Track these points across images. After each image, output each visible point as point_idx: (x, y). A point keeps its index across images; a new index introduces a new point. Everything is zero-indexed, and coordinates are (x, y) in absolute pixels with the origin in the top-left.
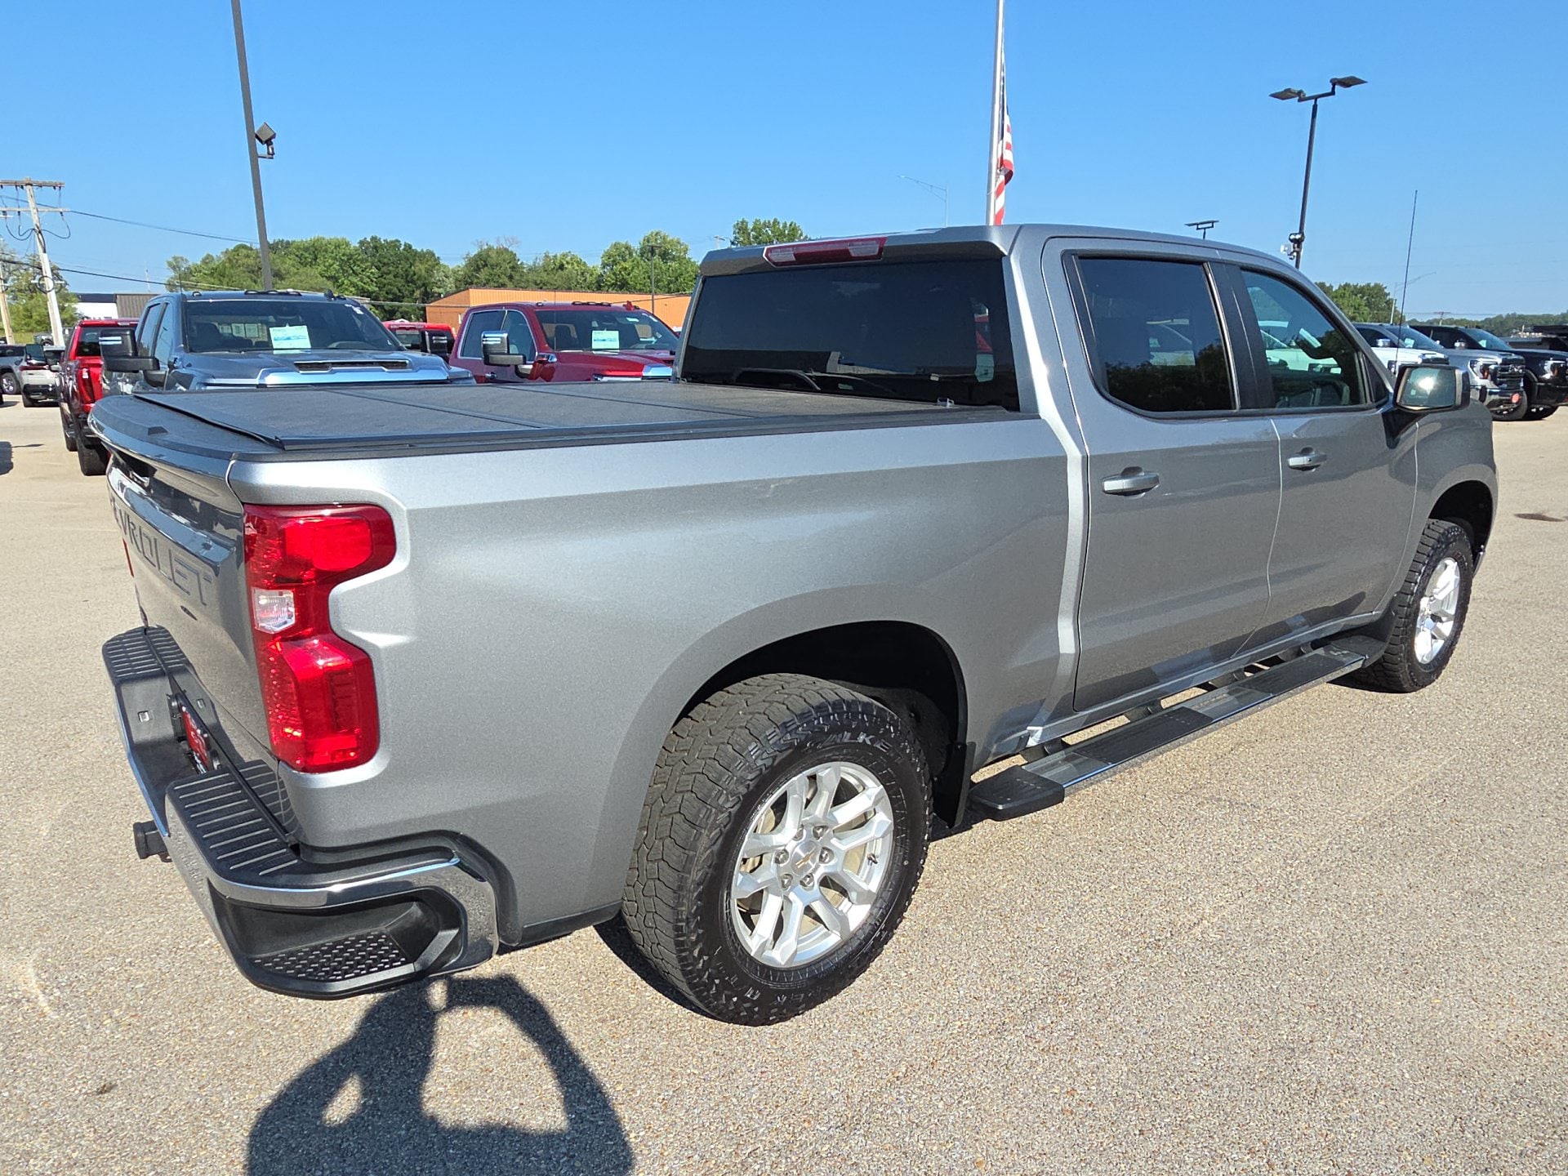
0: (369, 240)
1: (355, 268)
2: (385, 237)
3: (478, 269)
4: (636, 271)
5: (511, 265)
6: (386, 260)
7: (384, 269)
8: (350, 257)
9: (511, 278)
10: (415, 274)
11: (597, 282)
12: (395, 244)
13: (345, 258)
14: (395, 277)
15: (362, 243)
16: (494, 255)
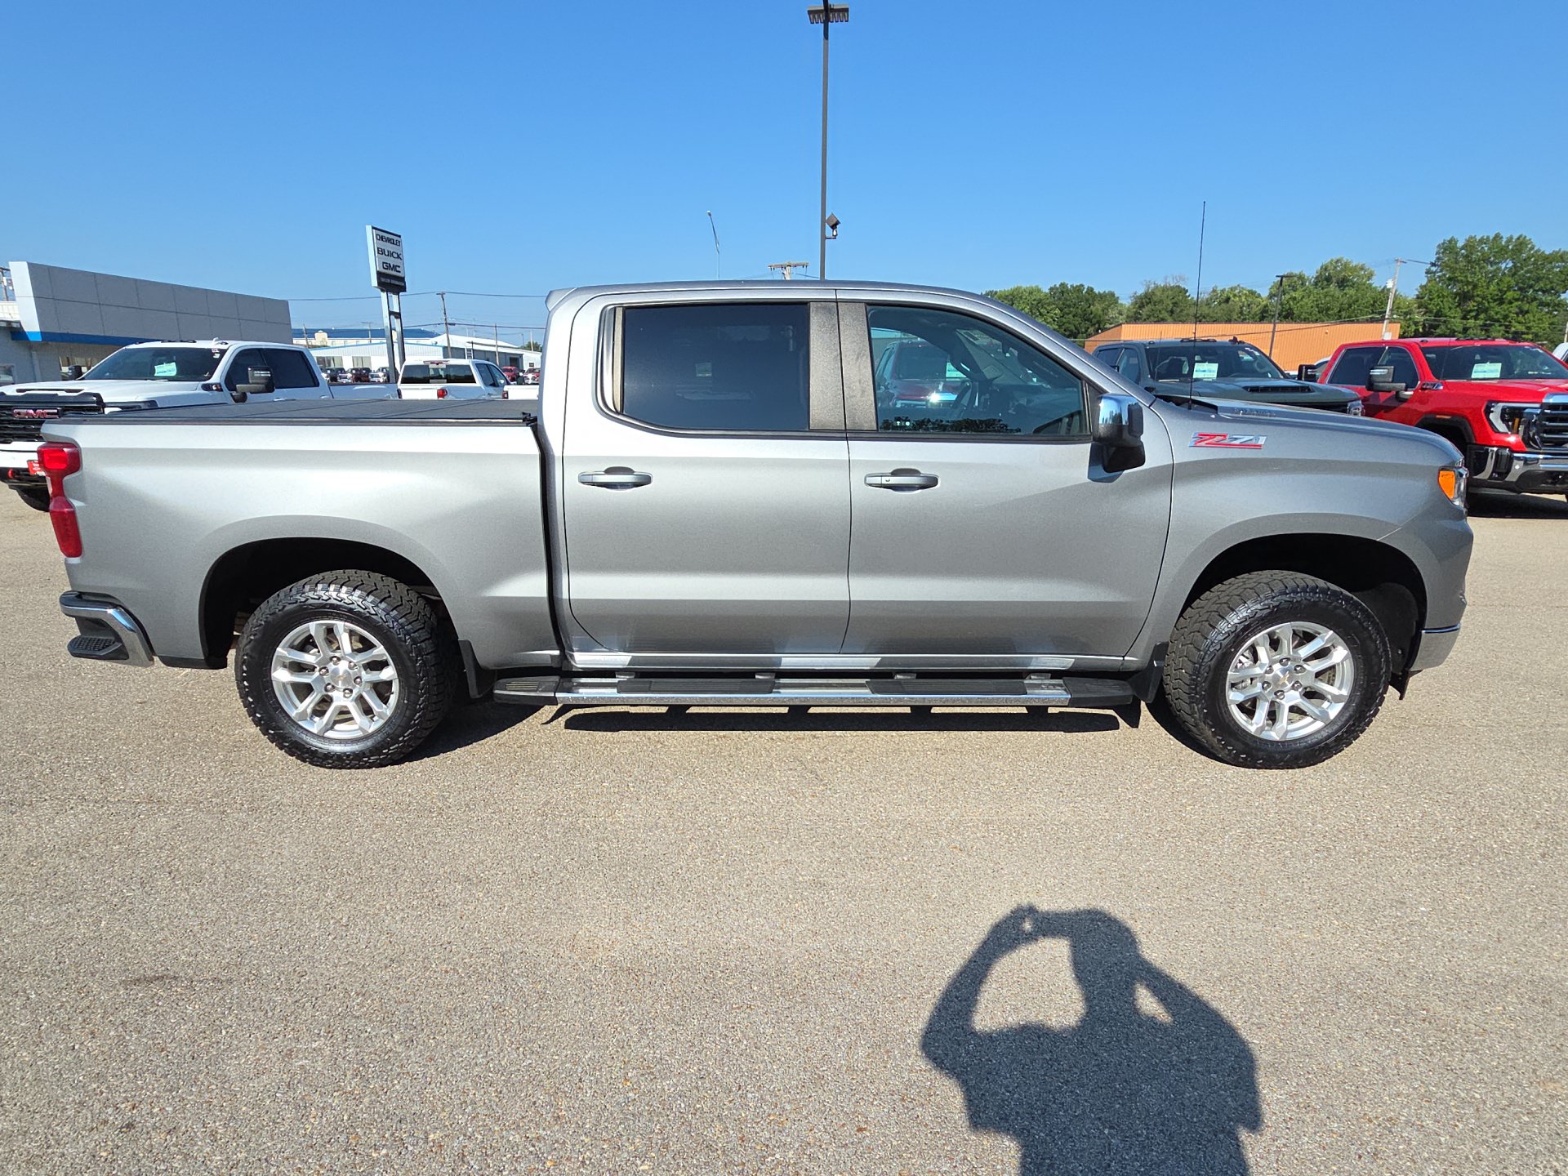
0: (1058, 286)
1: (1042, 311)
2: (1071, 283)
3: (1142, 306)
4: (1305, 300)
5: (1173, 301)
6: (1068, 303)
7: (1066, 310)
8: (1040, 301)
9: (1172, 312)
10: (1091, 313)
11: (1262, 313)
12: (1079, 288)
13: (1035, 303)
14: (1074, 316)
15: (1051, 289)
16: (1158, 294)
